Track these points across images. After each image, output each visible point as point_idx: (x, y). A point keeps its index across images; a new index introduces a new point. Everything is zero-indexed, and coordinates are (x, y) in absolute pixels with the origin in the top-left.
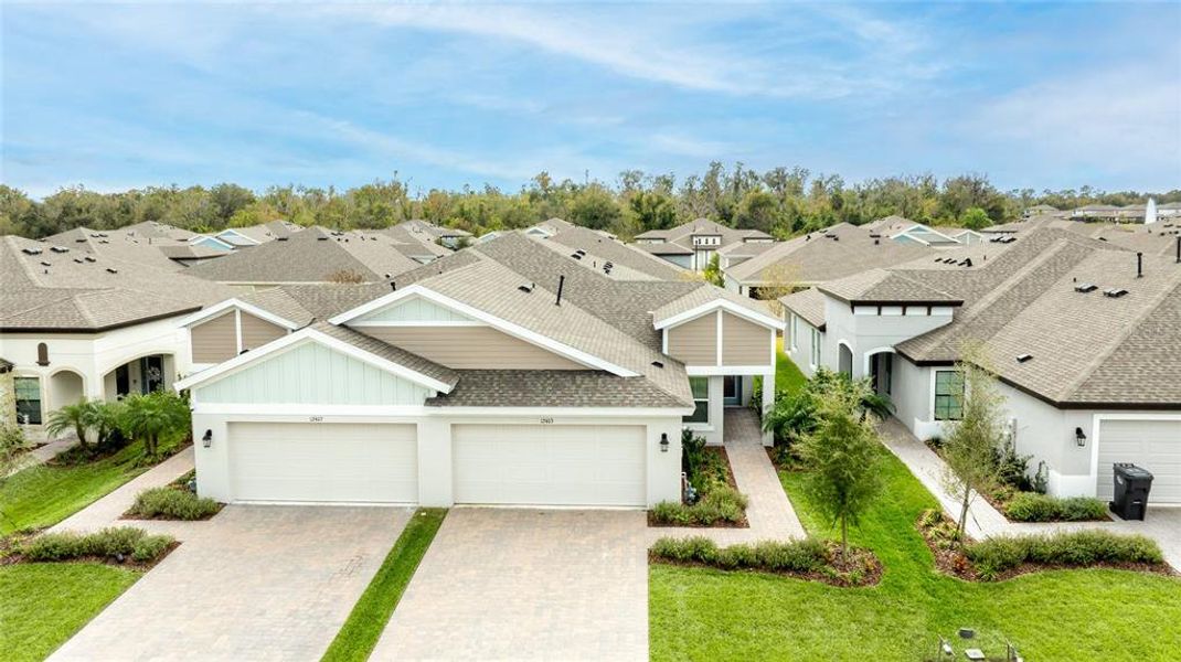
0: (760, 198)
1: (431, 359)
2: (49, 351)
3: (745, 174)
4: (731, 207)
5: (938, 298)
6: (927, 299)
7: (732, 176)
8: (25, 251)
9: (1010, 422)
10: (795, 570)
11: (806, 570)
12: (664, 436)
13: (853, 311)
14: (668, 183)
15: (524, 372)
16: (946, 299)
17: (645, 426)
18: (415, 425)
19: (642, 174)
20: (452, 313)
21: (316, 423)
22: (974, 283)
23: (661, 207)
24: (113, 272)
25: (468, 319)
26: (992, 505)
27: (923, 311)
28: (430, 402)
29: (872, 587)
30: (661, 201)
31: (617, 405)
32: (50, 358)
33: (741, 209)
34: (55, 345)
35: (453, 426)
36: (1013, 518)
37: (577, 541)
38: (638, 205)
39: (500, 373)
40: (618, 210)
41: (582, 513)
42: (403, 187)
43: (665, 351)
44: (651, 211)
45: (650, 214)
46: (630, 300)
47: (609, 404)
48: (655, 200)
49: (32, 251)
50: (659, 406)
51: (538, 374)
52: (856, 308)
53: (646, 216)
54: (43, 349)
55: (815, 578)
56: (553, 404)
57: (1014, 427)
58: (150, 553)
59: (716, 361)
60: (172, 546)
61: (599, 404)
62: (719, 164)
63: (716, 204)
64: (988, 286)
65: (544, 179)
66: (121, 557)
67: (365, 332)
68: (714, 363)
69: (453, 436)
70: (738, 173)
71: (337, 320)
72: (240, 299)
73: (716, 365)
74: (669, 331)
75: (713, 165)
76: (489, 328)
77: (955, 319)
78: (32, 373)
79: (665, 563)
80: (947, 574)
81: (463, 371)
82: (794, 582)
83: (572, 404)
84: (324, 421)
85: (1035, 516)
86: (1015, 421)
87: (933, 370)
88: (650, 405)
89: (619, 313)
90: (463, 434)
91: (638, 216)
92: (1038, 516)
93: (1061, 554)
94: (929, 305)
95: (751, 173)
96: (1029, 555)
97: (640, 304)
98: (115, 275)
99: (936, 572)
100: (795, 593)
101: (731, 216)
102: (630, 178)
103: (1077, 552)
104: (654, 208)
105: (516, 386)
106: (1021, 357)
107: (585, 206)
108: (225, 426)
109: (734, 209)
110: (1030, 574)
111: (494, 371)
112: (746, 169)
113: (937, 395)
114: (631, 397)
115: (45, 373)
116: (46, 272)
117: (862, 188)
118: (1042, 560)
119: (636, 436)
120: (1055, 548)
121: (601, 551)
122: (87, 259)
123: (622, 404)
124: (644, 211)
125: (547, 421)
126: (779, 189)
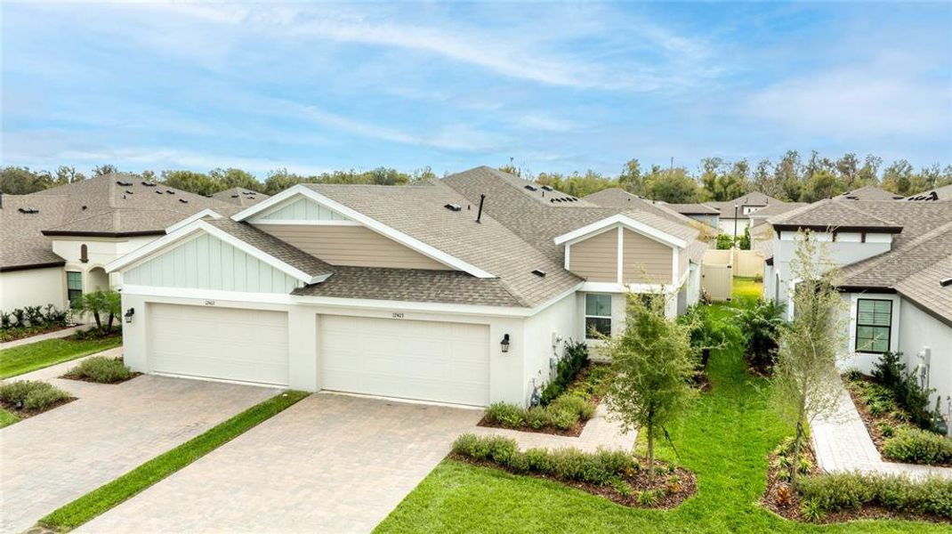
0: (825, 179)
1: (315, 256)
2: (88, 251)
3: (820, 162)
4: (799, 188)
5: (873, 224)
6: (860, 225)
7: (807, 163)
8: (119, 183)
9: (923, 353)
10: (585, 482)
11: (598, 483)
12: (507, 337)
13: (779, 238)
14: (742, 167)
15: (391, 270)
16: (882, 225)
17: (489, 326)
18: (287, 312)
19: (720, 160)
20: (332, 213)
21: (210, 307)
22: (931, 214)
23: (732, 187)
24: (183, 202)
25: (345, 219)
26: (874, 440)
27: (856, 238)
28: (297, 291)
29: (664, 511)
30: (732, 182)
31: (460, 302)
32: (89, 257)
33: (808, 189)
34: (94, 246)
35: (319, 316)
36: (889, 456)
37: (396, 431)
38: (710, 184)
39: (369, 270)
40: (692, 189)
41: (425, 408)
42: (517, 170)
43: (567, 267)
44: (723, 190)
45: (721, 193)
46: (556, 223)
47: (452, 301)
48: (727, 181)
49: (123, 183)
50: (499, 304)
51: (401, 272)
52: (782, 233)
53: (718, 194)
54: (84, 248)
55: (603, 493)
56: (401, 299)
57: (927, 357)
58: (37, 403)
59: (616, 278)
60: (63, 400)
61: (444, 300)
62: (796, 153)
63: (785, 185)
64: (946, 217)
65: (633, 165)
66: (19, 404)
67: (263, 229)
68: (614, 279)
69: (319, 325)
70: (813, 161)
71: (238, 217)
72: (213, 210)
73: (616, 282)
74: (571, 246)
75: (790, 153)
76: (363, 227)
77: (894, 247)
78: (76, 267)
79: (461, 460)
80: (767, 509)
81: (340, 267)
82: (579, 494)
83: (418, 300)
84: (216, 305)
85: (915, 457)
86: (928, 351)
87: (854, 298)
88: (490, 304)
89: (541, 234)
90: (329, 325)
91: (711, 195)
92: (919, 458)
93: (920, 502)
94: (864, 231)
95: (826, 162)
96: (878, 497)
97: (564, 226)
98: (184, 204)
99: (757, 504)
100: (566, 507)
101: (799, 196)
102: (711, 164)
103: (943, 502)
104: (725, 188)
105: (378, 281)
106: (943, 281)
107: (662, 186)
108: (144, 304)
109: (801, 190)
110: (872, 521)
111: (367, 268)
112: (821, 157)
113: (858, 325)
114: (476, 296)
115: (85, 268)
116: (125, 198)
117: (930, 172)
118: (894, 506)
119: (480, 334)
120: (913, 494)
121: (412, 442)
122: (168, 192)
123: (465, 301)
124: (716, 190)
125: (398, 315)
126: (848, 174)
